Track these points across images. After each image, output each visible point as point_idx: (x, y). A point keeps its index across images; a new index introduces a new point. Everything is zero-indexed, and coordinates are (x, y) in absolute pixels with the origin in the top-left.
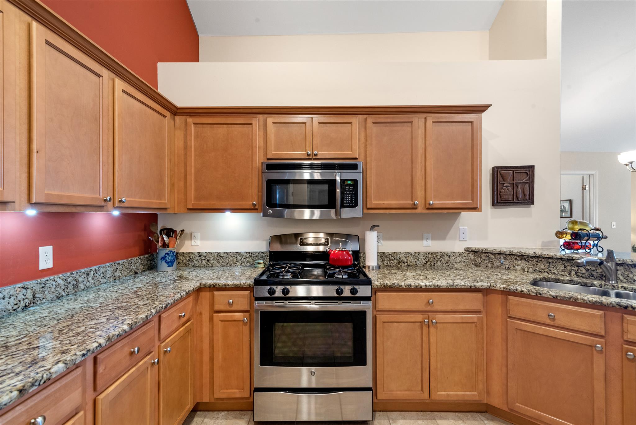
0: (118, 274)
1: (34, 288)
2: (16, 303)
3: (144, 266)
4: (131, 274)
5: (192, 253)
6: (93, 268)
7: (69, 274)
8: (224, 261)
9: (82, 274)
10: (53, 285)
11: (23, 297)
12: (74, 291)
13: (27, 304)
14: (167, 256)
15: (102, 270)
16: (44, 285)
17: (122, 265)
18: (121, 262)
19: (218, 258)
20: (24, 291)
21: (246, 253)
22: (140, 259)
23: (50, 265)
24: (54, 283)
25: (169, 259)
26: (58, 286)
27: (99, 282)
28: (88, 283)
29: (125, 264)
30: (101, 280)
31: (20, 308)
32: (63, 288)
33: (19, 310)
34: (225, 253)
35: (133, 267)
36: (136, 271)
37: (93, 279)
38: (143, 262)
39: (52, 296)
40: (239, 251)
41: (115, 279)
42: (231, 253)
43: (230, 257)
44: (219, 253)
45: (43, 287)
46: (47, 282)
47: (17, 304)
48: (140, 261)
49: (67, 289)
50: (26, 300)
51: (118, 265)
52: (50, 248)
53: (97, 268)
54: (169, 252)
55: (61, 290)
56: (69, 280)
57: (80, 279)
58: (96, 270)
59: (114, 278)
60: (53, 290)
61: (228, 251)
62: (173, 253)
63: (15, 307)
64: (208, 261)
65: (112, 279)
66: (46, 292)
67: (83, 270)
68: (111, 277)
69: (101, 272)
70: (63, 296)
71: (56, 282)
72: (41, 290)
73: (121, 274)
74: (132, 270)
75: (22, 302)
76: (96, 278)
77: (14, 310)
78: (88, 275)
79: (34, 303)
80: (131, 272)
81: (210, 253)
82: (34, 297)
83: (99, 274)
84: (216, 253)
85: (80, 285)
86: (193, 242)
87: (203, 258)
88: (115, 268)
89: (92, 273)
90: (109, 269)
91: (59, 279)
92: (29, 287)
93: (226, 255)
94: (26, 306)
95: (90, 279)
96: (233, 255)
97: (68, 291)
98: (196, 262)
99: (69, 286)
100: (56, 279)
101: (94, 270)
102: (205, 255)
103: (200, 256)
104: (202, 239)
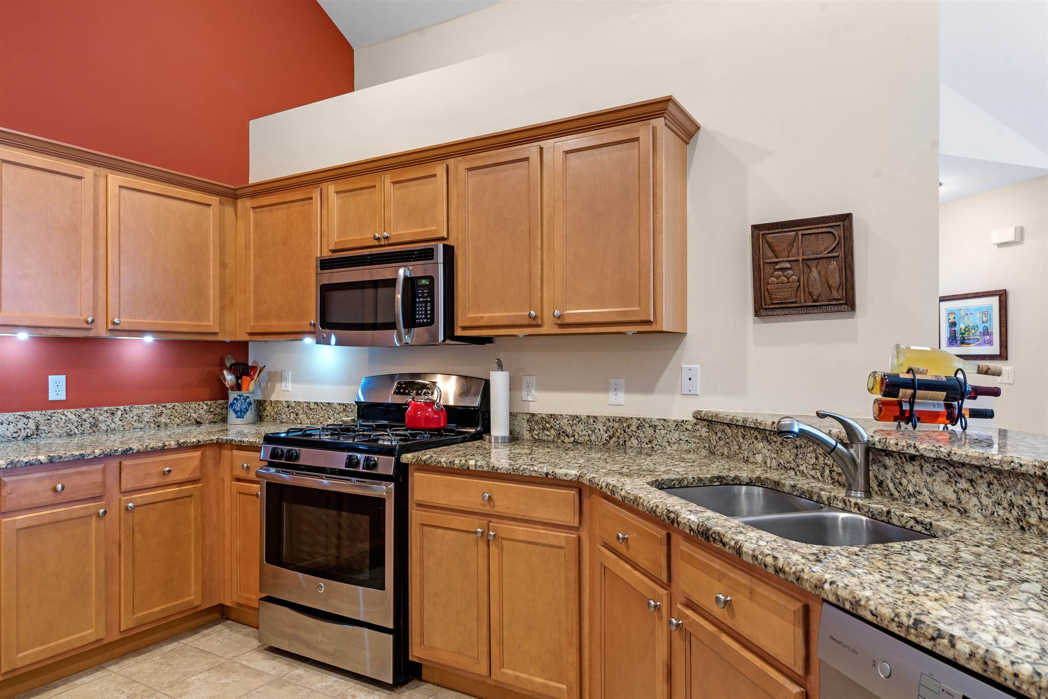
0: (163, 419)
1: (38, 419)
2: (15, 431)
3: (215, 415)
4: (187, 422)
5: (280, 402)
6: (122, 408)
7: (84, 410)
8: (315, 417)
9: (103, 412)
10: (61, 419)
11: (25, 426)
12: (91, 431)
13: (29, 435)
14: (235, 402)
15: (135, 411)
16: (50, 418)
17: (171, 409)
18: (169, 405)
19: (307, 412)
20: (25, 420)
21: (340, 404)
22: (207, 405)
23: (63, 397)
24: (63, 417)
25: (238, 406)
26: (69, 421)
27: (130, 425)
28: (113, 425)
29: (176, 408)
30: (133, 423)
31: (20, 437)
32: (76, 424)
33: (19, 439)
34: (316, 403)
35: (193, 415)
36: (198, 420)
37: (121, 421)
38: (212, 410)
39: (61, 432)
40: (331, 402)
41: (158, 426)
42: (322, 403)
43: (320, 410)
44: (309, 403)
45: (49, 419)
46: (54, 415)
47: (17, 432)
48: (205, 407)
49: (82, 426)
50: (27, 430)
51: (164, 409)
52: (63, 378)
53: (127, 408)
54: (238, 398)
55: (74, 427)
56: (84, 417)
57: (101, 418)
58: (125, 410)
59: (157, 424)
60: (62, 424)
61: (318, 401)
62: (245, 399)
63: (15, 435)
64: (297, 415)
65: (152, 425)
66: (53, 426)
67: (106, 408)
68: (151, 422)
69: (135, 413)
70: (75, 434)
71: (66, 416)
72: (46, 422)
73: (168, 421)
74: (191, 418)
75: (23, 430)
76: (127, 420)
77: (14, 438)
78: (113, 414)
79: (37, 435)
80: (189, 420)
81: (299, 403)
82: (37, 428)
83: (131, 415)
84: (305, 402)
85: (100, 425)
86: (283, 384)
87: (292, 410)
88: (159, 412)
89: (119, 413)
90: (147, 411)
91: (70, 414)
92: (31, 416)
93: (316, 406)
94: (27, 436)
95: (117, 420)
96: (324, 408)
97: (83, 429)
98: (284, 416)
99: (84, 423)
100: (65, 412)
101: (122, 409)
102: (293, 405)
103: (288, 407)
104: (294, 381)
